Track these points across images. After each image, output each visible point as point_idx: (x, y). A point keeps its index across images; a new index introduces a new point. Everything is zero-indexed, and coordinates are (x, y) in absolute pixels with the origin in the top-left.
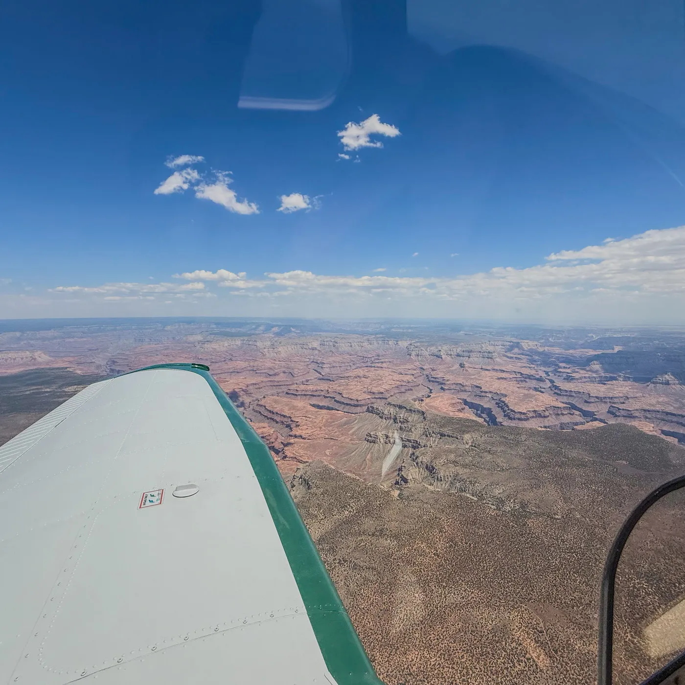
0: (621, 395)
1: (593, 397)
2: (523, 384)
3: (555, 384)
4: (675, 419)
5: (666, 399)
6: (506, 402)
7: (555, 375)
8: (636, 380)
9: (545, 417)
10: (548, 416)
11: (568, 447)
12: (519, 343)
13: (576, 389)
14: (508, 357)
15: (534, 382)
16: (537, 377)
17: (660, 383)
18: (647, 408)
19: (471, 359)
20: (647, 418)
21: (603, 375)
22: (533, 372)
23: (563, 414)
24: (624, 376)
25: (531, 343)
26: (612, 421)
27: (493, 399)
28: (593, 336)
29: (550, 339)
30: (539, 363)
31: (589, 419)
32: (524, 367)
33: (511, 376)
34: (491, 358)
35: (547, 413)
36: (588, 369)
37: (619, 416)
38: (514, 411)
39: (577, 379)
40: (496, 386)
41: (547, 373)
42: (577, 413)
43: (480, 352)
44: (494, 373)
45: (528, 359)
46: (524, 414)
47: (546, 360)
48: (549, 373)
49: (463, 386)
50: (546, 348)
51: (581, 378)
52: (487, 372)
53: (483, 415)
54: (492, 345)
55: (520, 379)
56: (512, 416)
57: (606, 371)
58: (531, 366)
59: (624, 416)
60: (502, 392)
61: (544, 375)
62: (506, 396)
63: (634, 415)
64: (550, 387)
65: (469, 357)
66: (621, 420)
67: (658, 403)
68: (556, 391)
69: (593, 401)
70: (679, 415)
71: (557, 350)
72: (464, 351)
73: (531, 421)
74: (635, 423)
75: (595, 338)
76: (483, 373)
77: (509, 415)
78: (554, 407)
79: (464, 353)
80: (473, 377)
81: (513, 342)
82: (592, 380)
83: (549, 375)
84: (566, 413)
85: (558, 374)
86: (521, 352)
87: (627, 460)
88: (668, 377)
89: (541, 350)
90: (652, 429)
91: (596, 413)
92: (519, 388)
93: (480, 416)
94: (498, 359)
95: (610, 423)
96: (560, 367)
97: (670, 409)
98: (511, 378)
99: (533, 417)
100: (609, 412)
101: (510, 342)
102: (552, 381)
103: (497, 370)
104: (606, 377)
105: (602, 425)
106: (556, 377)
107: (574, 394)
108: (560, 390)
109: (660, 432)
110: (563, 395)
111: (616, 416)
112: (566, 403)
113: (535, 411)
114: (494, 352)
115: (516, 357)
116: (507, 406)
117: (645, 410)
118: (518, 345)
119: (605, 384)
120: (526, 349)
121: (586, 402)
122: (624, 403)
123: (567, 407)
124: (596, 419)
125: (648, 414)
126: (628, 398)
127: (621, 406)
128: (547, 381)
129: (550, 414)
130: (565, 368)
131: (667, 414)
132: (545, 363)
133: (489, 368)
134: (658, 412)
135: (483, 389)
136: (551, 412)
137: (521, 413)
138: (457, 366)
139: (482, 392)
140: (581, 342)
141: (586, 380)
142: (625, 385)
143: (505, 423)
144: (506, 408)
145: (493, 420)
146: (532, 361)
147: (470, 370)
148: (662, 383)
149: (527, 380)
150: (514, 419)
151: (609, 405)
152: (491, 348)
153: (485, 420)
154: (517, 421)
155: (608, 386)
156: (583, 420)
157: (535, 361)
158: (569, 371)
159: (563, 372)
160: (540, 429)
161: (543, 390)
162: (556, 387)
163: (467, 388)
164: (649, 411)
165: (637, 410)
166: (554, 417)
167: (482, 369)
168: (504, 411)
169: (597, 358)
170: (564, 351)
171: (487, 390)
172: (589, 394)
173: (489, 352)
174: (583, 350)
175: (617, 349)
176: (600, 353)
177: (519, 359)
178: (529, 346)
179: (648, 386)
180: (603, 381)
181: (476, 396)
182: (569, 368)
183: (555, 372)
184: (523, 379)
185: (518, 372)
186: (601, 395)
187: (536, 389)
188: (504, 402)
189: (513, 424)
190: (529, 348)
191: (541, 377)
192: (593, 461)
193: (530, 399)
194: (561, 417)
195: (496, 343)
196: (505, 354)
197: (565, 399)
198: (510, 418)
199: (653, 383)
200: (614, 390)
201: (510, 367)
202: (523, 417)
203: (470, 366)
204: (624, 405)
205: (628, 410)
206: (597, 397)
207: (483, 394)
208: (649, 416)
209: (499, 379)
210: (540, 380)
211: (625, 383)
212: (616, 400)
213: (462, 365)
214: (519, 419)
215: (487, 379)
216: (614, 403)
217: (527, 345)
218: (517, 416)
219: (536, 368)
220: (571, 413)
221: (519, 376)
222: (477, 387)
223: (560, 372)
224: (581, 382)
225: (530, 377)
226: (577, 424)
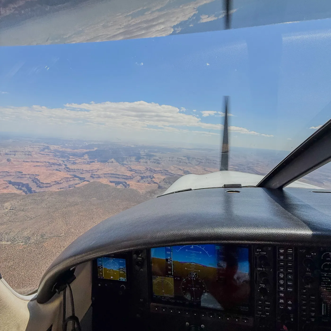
0: (96, 169)
1: (84, 171)
2: (50, 168)
3: (67, 166)
4: (114, 176)
5: (112, 169)
6: (39, 179)
7: (67, 162)
8: (101, 162)
9: (61, 183)
10: (63, 183)
11: (70, 197)
12: (48, 146)
13: (77, 168)
14: (42, 154)
15: (56, 166)
16: (58, 163)
17: (110, 162)
18: (106, 173)
19: (16, 156)
20: (105, 177)
21: (89, 160)
22: (55, 161)
23: (70, 181)
24: (98, 161)
25: (55, 147)
26: (92, 181)
27: (30, 178)
28: (86, 143)
29: (66, 145)
30: (59, 156)
31: (82, 181)
32: (51, 159)
33: (43, 164)
34: (30, 155)
35: (62, 181)
36: (82, 158)
37: (95, 178)
38: (43, 183)
39: (78, 163)
40: (33, 171)
41: (63, 161)
42: (77, 179)
43: (23, 152)
44: (32, 163)
45: (53, 155)
46: (49, 184)
47: (63, 155)
48: (65, 161)
49: (9, 173)
50: (64, 149)
51: (80, 163)
52: (27, 163)
53: (23, 188)
54: (32, 147)
55: (48, 165)
56: (42, 186)
57: (90, 159)
58: (54, 158)
59: (97, 178)
60: (36, 174)
61: (62, 162)
62: (39, 175)
63: (101, 176)
64: (64, 168)
65: (15, 155)
66: (95, 180)
67: (109, 170)
68: (68, 170)
69: (84, 172)
70: (116, 174)
71: (69, 150)
72: (11, 152)
73: (53, 187)
74: (100, 180)
75: (87, 144)
76: (25, 164)
77: (40, 185)
78: (66, 178)
79: (11, 153)
80: (16, 166)
81: (45, 146)
82: (84, 163)
83: (64, 162)
84: (72, 180)
85: (69, 161)
86: (50, 151)
87: (96, 197)
88: (113, 160)
89: (61, 150)
90: (106, 181)
91: (85, 178)
92: (47, 170)
93: (21, 189)
94: (35, 156)
95: (91, 181)
96: (70, 158)
97: (113, 172)
98: (42, 165)
99: (54, 184)
100: (91, 177)
101: (43, 146)
102: (66, 165)
103: (34, 161)
104: (90, 161)
105: (88, 183)
106: (68, 163)
107: (76, 170)
108: (70, 169)
109: (109, 182)
110: (71, 171)
111: (94, 178)
112: (72, 175)
113: (55, 181)
114: (33, 152)
115: (46, 154)
116: (39, 181)
117: (105, 174)
118: (48, 148)
119: (89, 164)
120: (52, 149)
121: (81, 173)
122: (97, 172)
123: (72, 177)
124: (85, 181)
125: (105, 175)
126: (99, 170)
127: (96, 173)
128: (63, 165)
129: (63, 181)
130: (72, 158)
131: (112, 174)
132: (62, 157)
133: (28, 161)
134: (109, 174)
135: (24, 173)
136: (64, 181)
137: (47, 183)
138: (5, 161)
139: (22, 175)
140: (81, 146)
141: (82, 163)
142: (98, 164)
143: (37, 191)
144: (38, 182)
145: (30, 190)
146: (55, 156)
147: (15, 163)
148: (111, 162)
149: (52, 166)
150: (43, 187)
151: (91, 173)
152: (30, 150)
153: (24, 191)
154: (44, 188)
155: (91, 165)
156: (79, 182)
157: (57, 155)
158: (74, 159)
159: (72, 160)
160: (57, 190)
161: (61, 170)
162: (68, 168)
163: (11, 174)
164: (106, 174)
165: (102, 174)
166: (65, 182)
167: (24, 161)
168: (37, 184)
169: (87, 153)
170: (72, 150)
171: (26, 173)
172: (83, 170)
173: (29, 152)
174: (81, 150)
175: (96, 149)
176: (88, 151)
177: (48, 155)
178: (54, 148)
179: (106, 164)
180: (89, 163)
181: (18, 177)
182: (74, 158)
183: (68, 160)
184: (50, 165)
185: (48, 162)
186: (88, 169)
187: (57, 170)
188: (37, 179)
189: (42, 190)
190: (54, 149)
191: (60, 163)
192: (82, 201)
193: (53, 175)
194: (69, 182)
195: (34, 146)
196: (40, 152)
197: (72, 173)
198: (41, 187)
199: (108, 162)
200: (93, 167)
201: (42, 160)
202: (48, 185)
203: (15, 160)
204: (97, 173)
205: (98, 175)
206: (86, 171)
207: (23, 176)
208: (106, 176)
209: (35, 166)
210: (60, 165)
211: (98, 163)
212: (94, 171)
213: (8, 160)
214: (46, 187)
215: (27, 167)
216: (93, 172)
217: (52, 147)
218: (45, 185)
219: (58, 159)
220: (74, 179)
221: (48, 164)
222: (19, 172)
223: (70, 160)
224: (80, 164)
225: (54, 164)
226: (76, 184)
